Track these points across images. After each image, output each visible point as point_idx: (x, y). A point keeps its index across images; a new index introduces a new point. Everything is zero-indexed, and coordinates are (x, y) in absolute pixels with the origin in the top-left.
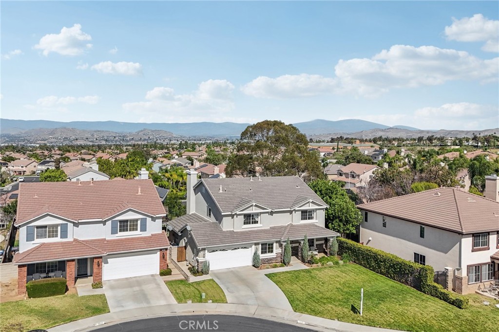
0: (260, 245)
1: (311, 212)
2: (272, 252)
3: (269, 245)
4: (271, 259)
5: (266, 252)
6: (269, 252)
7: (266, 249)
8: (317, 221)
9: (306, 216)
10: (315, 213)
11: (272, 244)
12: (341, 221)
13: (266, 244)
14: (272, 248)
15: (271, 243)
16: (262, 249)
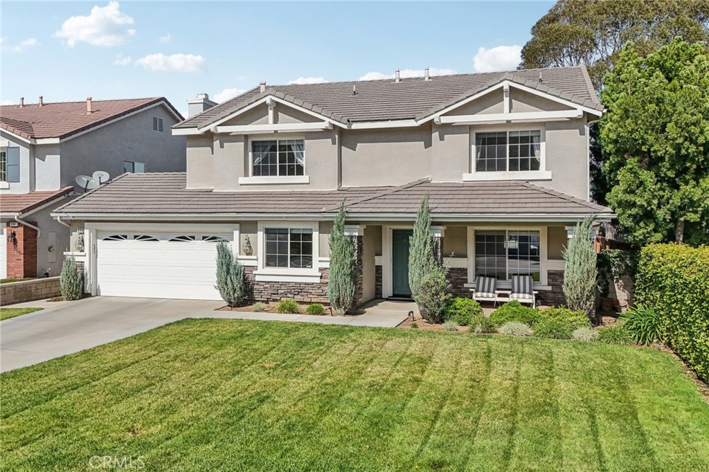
0: (261, 236)
1: (525, 139)
2: (308, 262)
3: (294, 237)
4: (299, 289)
5: (282, 263)
6: (295, 264)
7: (283, 247)
8: (548, 175)
9: (502, 154)
10: (543, 145)
11: (309, 237)
12: (653, 162)
13: (284, 232)
14: (308, 249)
15: (299, 227)
16: (270, 247)
